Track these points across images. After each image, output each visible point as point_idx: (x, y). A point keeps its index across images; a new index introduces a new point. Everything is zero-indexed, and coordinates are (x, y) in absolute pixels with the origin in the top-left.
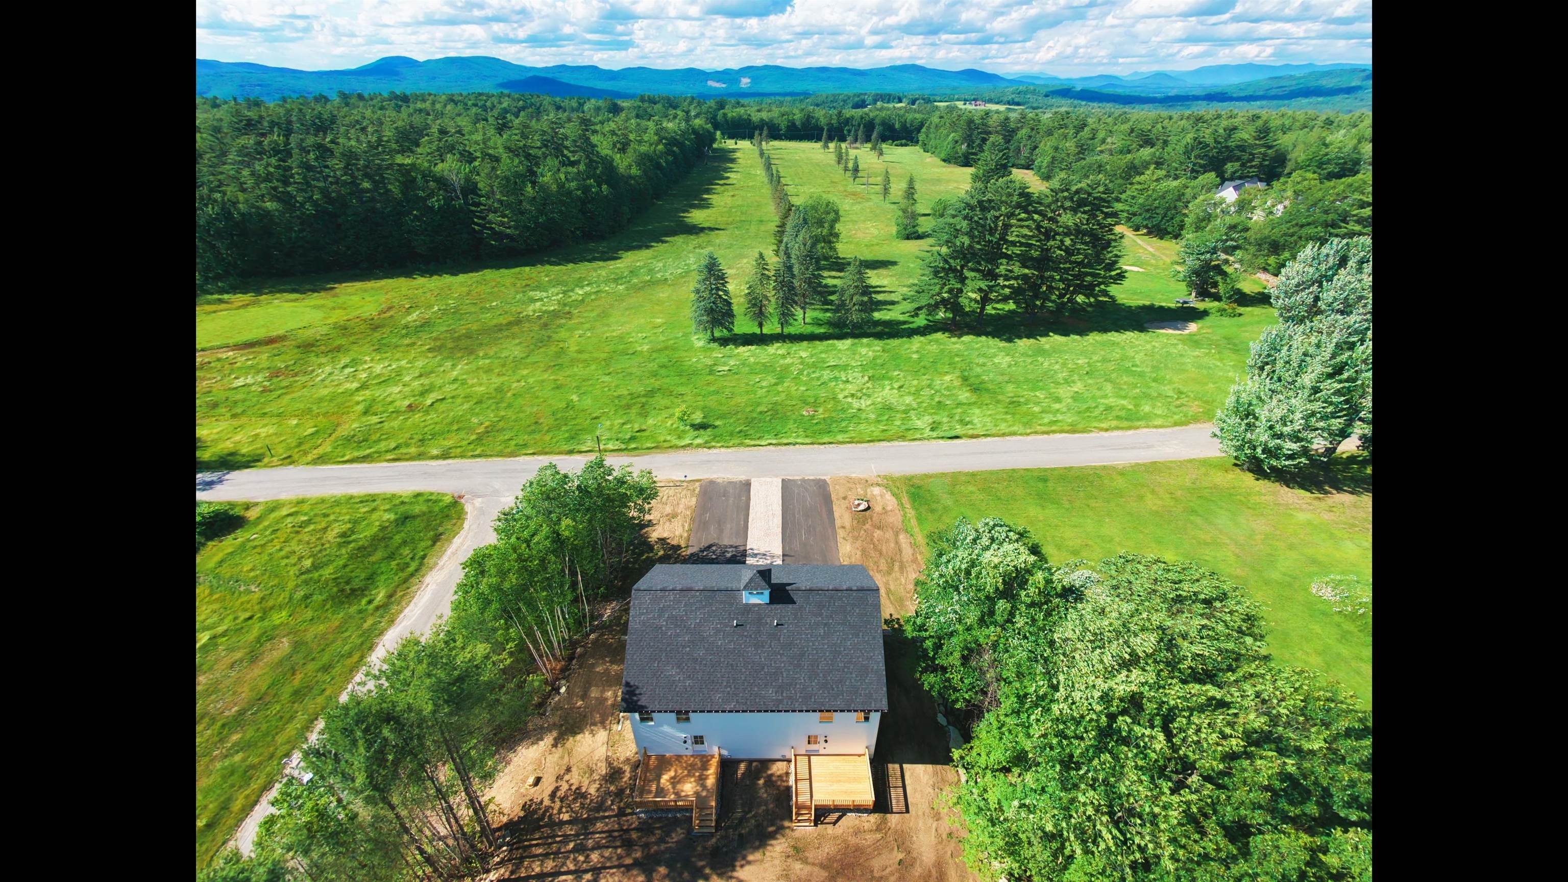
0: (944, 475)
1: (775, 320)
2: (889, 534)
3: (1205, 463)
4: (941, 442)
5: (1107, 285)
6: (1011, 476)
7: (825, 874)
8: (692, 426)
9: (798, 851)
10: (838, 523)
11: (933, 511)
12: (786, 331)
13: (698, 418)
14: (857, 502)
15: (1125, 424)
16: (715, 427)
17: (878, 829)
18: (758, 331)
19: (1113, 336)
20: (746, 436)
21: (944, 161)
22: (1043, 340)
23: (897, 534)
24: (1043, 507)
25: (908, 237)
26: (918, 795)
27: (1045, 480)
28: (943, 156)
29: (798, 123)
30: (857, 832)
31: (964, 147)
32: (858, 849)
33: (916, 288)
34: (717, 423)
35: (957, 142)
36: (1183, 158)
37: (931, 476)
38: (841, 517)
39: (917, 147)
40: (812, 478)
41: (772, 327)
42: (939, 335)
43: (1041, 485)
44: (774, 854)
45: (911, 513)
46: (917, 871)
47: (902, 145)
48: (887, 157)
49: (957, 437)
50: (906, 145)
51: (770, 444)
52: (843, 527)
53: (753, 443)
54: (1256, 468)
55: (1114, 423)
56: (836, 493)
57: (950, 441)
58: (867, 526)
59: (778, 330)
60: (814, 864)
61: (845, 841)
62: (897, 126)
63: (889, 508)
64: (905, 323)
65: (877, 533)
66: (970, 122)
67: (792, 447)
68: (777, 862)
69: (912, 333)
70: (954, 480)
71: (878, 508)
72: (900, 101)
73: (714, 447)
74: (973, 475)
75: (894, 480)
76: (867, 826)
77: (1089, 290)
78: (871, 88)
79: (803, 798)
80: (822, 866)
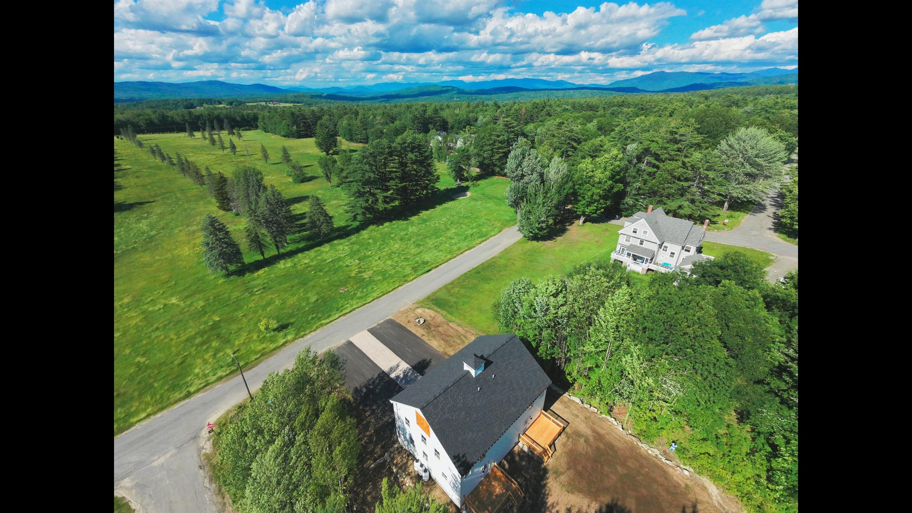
0: (440, 289)
1: (273, 247)
2: (446, 327)
3: (519, 243)
4: (425, 275)
5: (434, 183)
6: (466, 277)
7: (572, 471)
8: (274, 330)
9: (557, 473)
10: (418, 334)
11: (451, 307)
12: (282, 251)
13: (274, 324)
14: (417, 321)
15: (484, 239)
16: (292, 324)
17: (568, 438)
18: (260, 258)
19: (445, 205)
20: (319, 319)
21: (284, 136)
22: (420, 214)
23: (448, 325)
24: (489, 284)
25: (303, 181)
26: (565, 414)
27: (479, 272)
28: (283, 133)
29: (156, 121)
30: (564, 445)
31: (295, 127)
32: (571, 451)
33: (351, 205)
34: (292, 320)
35: (288, 125)
36: (412, 124)
37: (436, 292)
38: (417, 331)
39: (258, 130)
40: (382, 321)
41: (271, 252)
42: (372, 227)
43: (479, 275)
44: (551, 483)
45: (444, 313)
46: (591, 439)
47: (247, 130)
48: (245, 138)
49: (430, 270)
50: (250, 130)
51: (340, 316)
52: (423, 335)
53: (327, 321)
54: (535, 238)
55: (480, 240)
56: (402, 322)
57: (428, 274)
58: (432, 329)
59: (276, 253)
60: (565, 472)
61: (565, 452)
62: (238, 118)
63: (433, 315)
64: (348, 226)
65: (440, 329)
66: (293, 114)
67: (354, 312)
68: (555, 485)
69: (357, 230)
70: (448, 288)
71: (429, 318)
72: (220, 103)
73: (305, 335)
74: (452, 283)
75: (423, 302)
76: (564, 440)
77: (426, 188)
78: (193, 96)
79: (539, 450)
80: (569, 469)
